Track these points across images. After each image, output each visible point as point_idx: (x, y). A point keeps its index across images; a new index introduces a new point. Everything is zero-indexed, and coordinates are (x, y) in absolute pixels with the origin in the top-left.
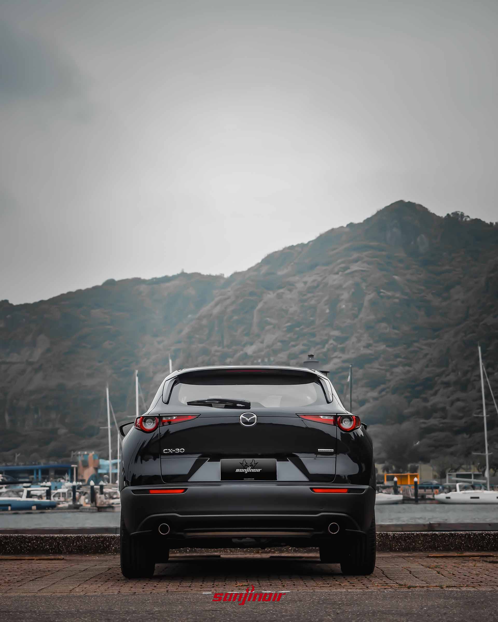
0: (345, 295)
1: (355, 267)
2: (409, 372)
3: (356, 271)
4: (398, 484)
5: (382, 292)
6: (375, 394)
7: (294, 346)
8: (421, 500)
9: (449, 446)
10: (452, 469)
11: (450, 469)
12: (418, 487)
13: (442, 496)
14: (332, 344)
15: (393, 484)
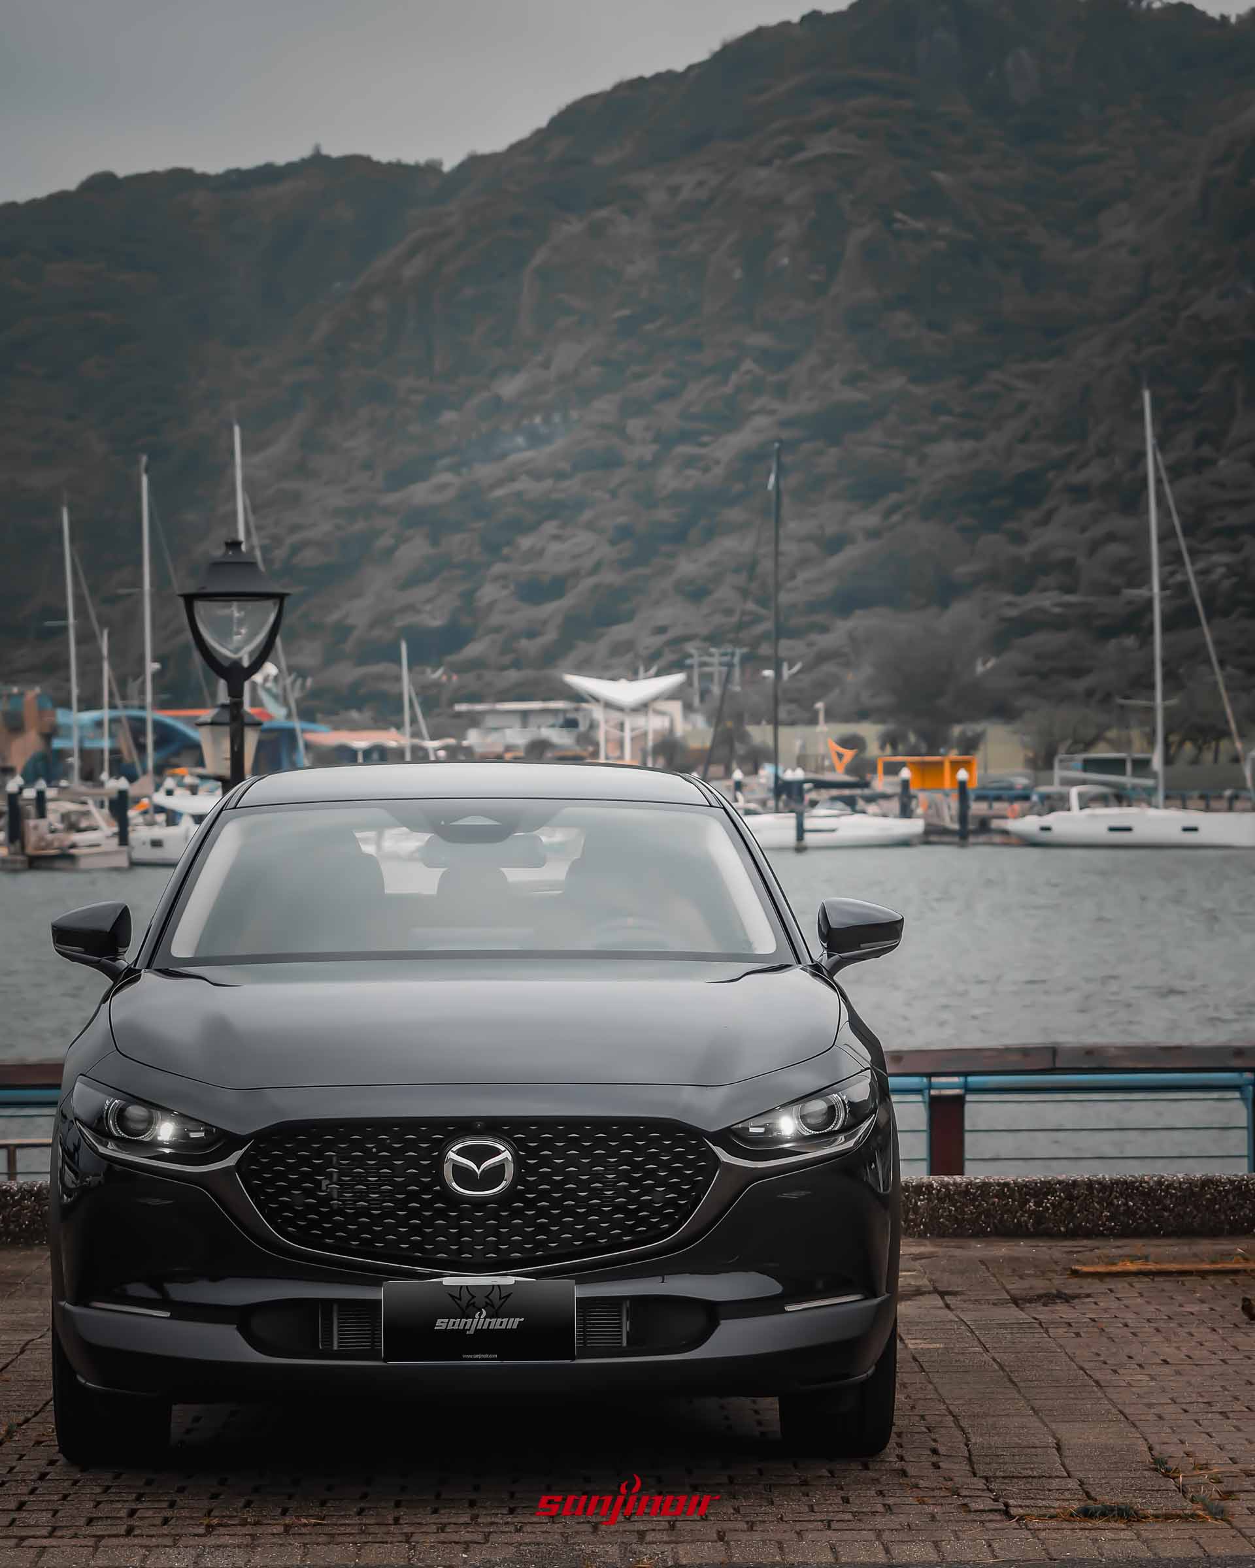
0: (790, 229)
1: (820, 146)
2: (975, 454)
3: (824, 157)
4: (913, 790)
5: (900, 221)
6: (871, 520)
7: (638, 377)
8: (976, 832)
9: (1077, 672)
10: (1076, 742)
11: (1069, 742)
12: (972, 796)
13: (1029, 824)
14: (748, 372)
15: (898, 790)
